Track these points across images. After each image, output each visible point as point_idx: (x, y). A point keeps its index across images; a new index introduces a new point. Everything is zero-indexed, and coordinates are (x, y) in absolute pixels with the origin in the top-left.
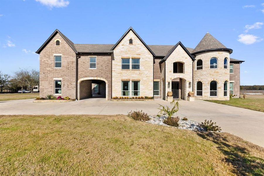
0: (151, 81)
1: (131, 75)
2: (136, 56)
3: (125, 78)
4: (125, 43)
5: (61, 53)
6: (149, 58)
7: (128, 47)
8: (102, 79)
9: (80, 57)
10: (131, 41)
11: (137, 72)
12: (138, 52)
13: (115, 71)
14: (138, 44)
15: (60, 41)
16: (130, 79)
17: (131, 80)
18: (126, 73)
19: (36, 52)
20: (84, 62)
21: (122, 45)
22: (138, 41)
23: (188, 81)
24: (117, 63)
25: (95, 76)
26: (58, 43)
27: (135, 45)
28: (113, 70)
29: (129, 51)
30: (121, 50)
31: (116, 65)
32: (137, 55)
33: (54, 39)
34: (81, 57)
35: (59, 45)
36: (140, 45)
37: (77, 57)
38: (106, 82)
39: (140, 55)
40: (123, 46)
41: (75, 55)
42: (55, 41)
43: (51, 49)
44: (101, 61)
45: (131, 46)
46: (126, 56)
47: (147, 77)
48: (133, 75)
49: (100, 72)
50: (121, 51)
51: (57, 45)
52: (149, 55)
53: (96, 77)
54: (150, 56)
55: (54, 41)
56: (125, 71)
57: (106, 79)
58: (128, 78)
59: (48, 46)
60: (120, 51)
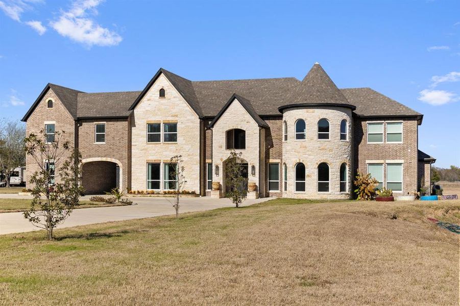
0: (195, 163)
1: (162, 152)
2: (171, 119)
3: (153, 158)
4: (153, 95)
5: (54, 120)
6: (192, 122)
7: (157, 103)
8: (113, 160)
9: (81, 125)
10: (162, 93)
11: (171, 148)
12: (174, 111)
13: (136, 145)
14: (174, 97)
15: (53, 101)
16: (160, 160)
17: (162, 161)
18: (153, 148)
19: (22, 120)
20: (87, 133)
21: (148, 100)
22: (175, 92)
23: (251, 164)
24: (139, 132)
25: (103, 155)
26: (50, 104)
27: (169, 99)
28: (133, 144)
29: (159, 110)
30: (148, 109)
31: (138, 135)
32: (172, 116)
33: (45, 98)
34: (83, 124)
35: (52, 107)
36: (178, 99)
37: (76, 125)
38: (120, 164)
39: (177, 116)
40: (149, 102)
41: (74, 122)
42: (47, 101)
43: (40, 114)
44: (113, 130)
45: (163, 101)
46: (154, 119)
47: (189, 155)
48: (165, 153)
49: (110, 148)
50: (147, 111)
51: (48, 107)
52: (192, 115)
53: (105, 156)
54: (193, 117)
55: (45, 101)
56: (153, 145)
57: (119, 160)
58: (157, 159)
59: (38, 109)
60: (144, 110)
